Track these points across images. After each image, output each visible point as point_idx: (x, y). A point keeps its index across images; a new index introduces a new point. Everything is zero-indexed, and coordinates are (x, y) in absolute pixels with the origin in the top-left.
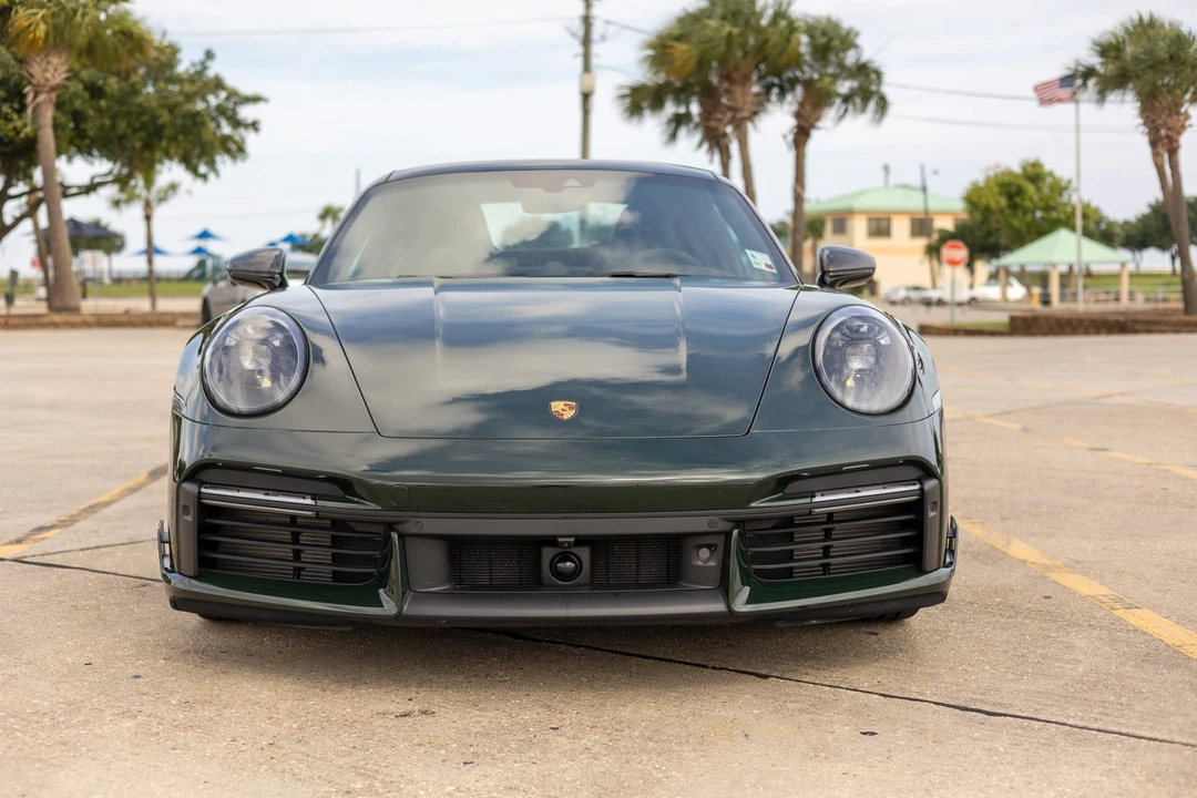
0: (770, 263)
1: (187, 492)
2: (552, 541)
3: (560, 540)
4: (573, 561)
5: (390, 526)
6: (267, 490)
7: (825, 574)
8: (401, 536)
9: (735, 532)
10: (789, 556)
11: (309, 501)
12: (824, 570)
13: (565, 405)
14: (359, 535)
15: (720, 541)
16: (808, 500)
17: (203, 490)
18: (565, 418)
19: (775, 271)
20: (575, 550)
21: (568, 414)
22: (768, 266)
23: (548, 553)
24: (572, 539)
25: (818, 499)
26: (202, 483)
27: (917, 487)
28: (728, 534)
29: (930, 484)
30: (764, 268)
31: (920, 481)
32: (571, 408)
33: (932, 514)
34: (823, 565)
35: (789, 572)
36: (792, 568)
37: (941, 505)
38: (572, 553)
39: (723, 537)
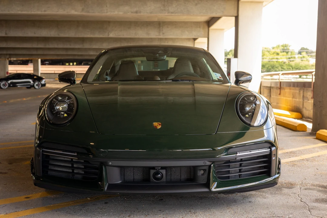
0: (221, 76)
1: (38, 150)
2: (153, 168)
3: (156, 168)
4: (160, 174)
5: (102, 163)
7: (240, 178)
9: (212, 165)
10: (229, 172)
11: (76, 154)
12: (240, 177)
13: (158, 124)
14: (92, 165)
16: (235, 155)
17: (43, 149)
18: (158, 128)
19: (222, 79)
20: (160, 171)
21: (159, 127)
23: (152, 172)
24: (160, 168)
25: (238, 154)
26: (43, 147)
27: (269, 150)
28: (210, 166)
29: (273, 149)
30: (219, 78)
31: (270, 148)
32: (160, 125)
33: (274, 158)
34: (239, 175)
35: (228, 177)
36: (229, 176)
37: (276, 155)
38: (160, 172)
39: (208, 167)
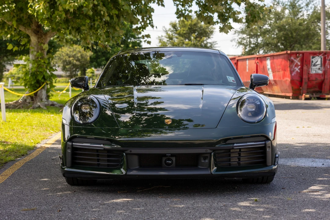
0: (234, 80)
1: (69, 144)
2: (164, 155)
3: (167, 155)
4: (171, 161)
5: (123, 151)
6: (91, 143)
8: (126, 154)
10: (229, 160)
11: (102, 146)
12: (239, 164)
14: (115, 154)
15: (208, 155)
16: (232, 145)
17: (73, 144)
18: (169, 124)
19: (235, 82)
20: (171, 158)
22: (233, 81)
23: (164, 159)
24: (170, 155)
25: (235, 145)
26: (73, 142)
27: (264, 142)
28: (211, 153)
29: (268, 142)
30: (232, 81)
31: (265, 141)
32: (170, 121)
33: (269, 150)
35: (229, 165)
39: (209, 154)
